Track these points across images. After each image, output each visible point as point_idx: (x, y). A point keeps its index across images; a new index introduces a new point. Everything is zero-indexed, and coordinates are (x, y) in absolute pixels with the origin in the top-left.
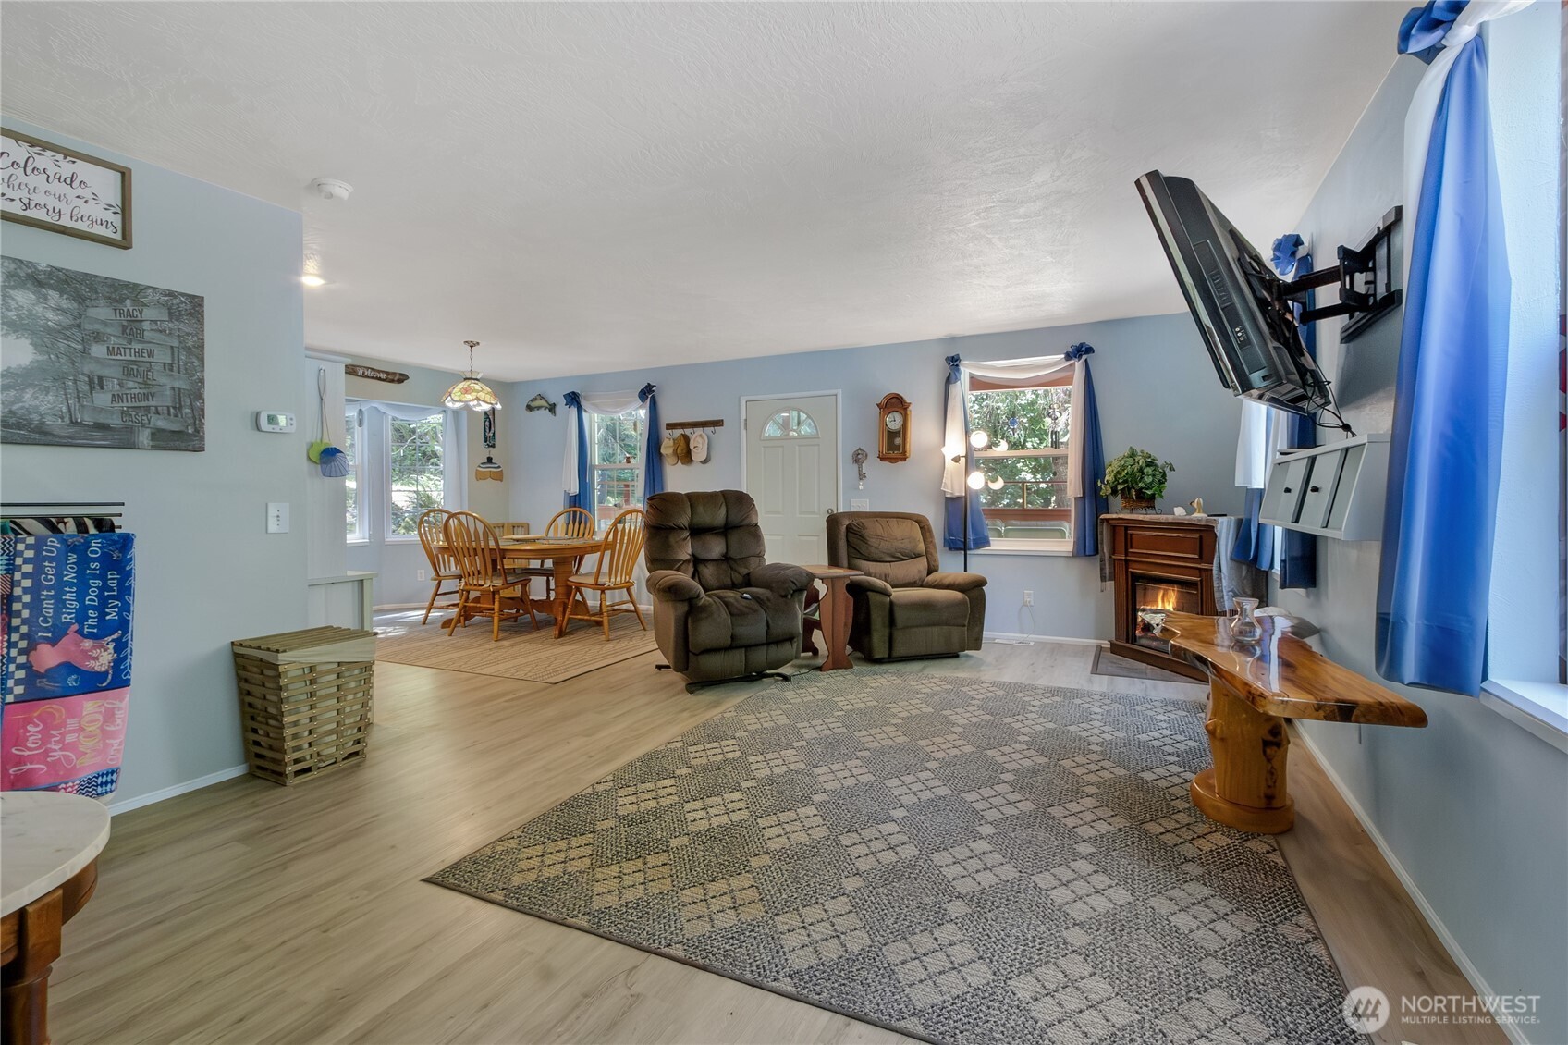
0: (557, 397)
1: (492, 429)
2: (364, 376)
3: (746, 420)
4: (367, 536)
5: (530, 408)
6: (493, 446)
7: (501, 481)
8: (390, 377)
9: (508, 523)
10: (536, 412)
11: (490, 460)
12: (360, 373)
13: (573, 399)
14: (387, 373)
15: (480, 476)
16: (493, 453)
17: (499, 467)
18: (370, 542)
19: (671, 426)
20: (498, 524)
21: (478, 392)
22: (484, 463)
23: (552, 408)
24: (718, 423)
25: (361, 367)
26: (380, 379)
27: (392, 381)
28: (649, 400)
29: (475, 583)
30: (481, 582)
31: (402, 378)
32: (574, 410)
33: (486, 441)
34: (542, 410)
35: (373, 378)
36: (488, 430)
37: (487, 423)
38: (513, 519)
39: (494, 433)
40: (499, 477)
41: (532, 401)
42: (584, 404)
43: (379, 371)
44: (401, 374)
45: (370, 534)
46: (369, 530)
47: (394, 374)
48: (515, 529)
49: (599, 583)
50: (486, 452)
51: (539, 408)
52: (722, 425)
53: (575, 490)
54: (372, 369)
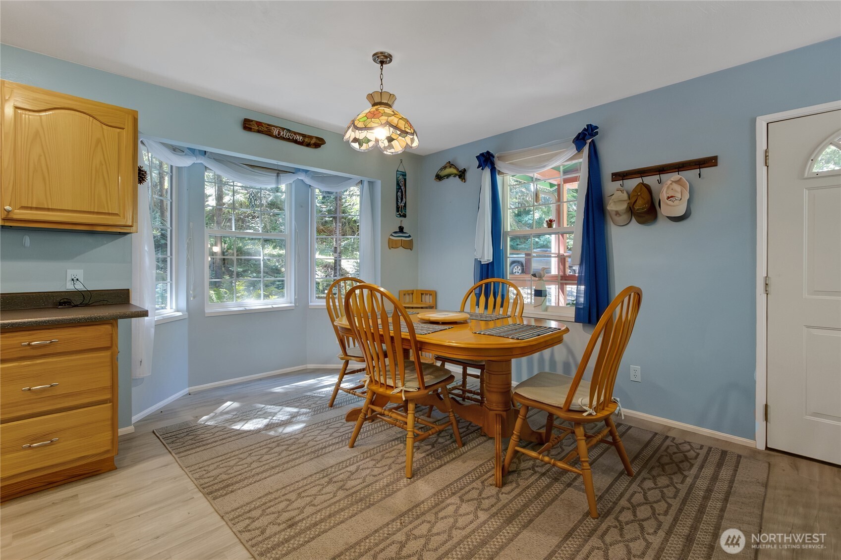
0: (469, 162)
1: (404, 199)
2: (278, 137)
3: (766, 151)
4: (293, 301)
5: (439, 178)
6: (405, 216)
7: (411, 250)
8: (306, 140)
9: (417, 290)
10: (445, 181)
11: (401, 229)
12: (276, 132)
13: (487, 160)
14: (304, 136)
15: (392, 245)
16: (406, 223)
17: (409, 236)
18: (296, 306)
19: (619, 176)
20: (408, 291)
21: (389, 115)
22: (395, 232)
23: (462, 175)
24: (710, 162)
25: (276, 127)
26: (296, 142)
27: (308, 145)
28: (587, 145)
29: (382, 381)
30: (390, 382)
31: (317, 143)
32: (487, 173)
33: (398, 211)
34: (451, 178)
35: (288, 140)
36: (400, 201)
37: (399, 194)
38: (422, 287)
39: (405, 203)
40: (409, 246)
41: (441, 169)
42: (499, 165)
43: (295, 133)
44: (317, 138)
45: (295, 299)
46: (295, 296)
47: (311, 137)
48: (423, 296)
49: (572, 407)
50: (397, 222)
51: (448, 176)
52: (715, 165)
53: (488, 257)
54: (289, 131)
